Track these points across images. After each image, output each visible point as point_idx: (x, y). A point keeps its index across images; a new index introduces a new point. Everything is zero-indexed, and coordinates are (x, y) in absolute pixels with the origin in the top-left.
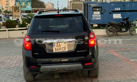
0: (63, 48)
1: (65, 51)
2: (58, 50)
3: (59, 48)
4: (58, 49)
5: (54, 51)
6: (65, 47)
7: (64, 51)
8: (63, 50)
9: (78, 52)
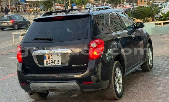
0: (56, 60)
1: (58, 65)
2: (50, 64)
3: (50, 60)
4: (50, 62)
5: (45, 65)
6: (58, 60)
7: (56, 65)
8: (55, 63)
9: (74, 67)
